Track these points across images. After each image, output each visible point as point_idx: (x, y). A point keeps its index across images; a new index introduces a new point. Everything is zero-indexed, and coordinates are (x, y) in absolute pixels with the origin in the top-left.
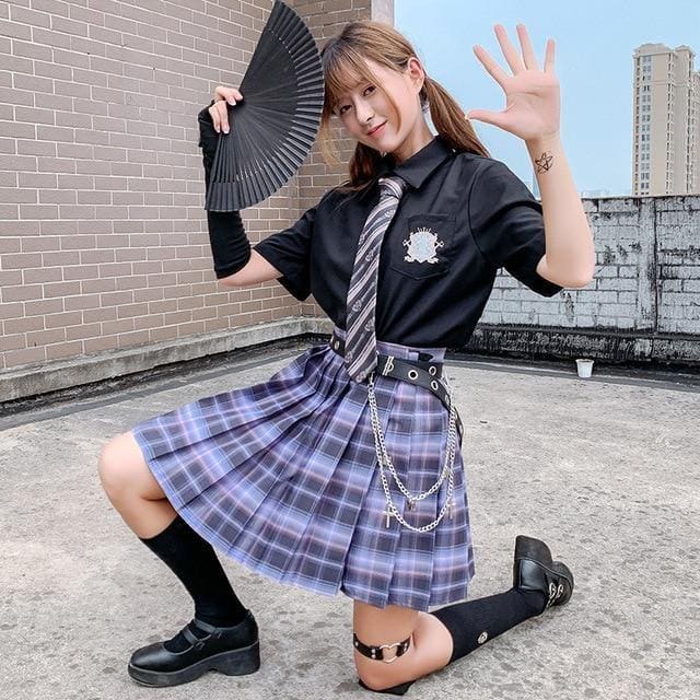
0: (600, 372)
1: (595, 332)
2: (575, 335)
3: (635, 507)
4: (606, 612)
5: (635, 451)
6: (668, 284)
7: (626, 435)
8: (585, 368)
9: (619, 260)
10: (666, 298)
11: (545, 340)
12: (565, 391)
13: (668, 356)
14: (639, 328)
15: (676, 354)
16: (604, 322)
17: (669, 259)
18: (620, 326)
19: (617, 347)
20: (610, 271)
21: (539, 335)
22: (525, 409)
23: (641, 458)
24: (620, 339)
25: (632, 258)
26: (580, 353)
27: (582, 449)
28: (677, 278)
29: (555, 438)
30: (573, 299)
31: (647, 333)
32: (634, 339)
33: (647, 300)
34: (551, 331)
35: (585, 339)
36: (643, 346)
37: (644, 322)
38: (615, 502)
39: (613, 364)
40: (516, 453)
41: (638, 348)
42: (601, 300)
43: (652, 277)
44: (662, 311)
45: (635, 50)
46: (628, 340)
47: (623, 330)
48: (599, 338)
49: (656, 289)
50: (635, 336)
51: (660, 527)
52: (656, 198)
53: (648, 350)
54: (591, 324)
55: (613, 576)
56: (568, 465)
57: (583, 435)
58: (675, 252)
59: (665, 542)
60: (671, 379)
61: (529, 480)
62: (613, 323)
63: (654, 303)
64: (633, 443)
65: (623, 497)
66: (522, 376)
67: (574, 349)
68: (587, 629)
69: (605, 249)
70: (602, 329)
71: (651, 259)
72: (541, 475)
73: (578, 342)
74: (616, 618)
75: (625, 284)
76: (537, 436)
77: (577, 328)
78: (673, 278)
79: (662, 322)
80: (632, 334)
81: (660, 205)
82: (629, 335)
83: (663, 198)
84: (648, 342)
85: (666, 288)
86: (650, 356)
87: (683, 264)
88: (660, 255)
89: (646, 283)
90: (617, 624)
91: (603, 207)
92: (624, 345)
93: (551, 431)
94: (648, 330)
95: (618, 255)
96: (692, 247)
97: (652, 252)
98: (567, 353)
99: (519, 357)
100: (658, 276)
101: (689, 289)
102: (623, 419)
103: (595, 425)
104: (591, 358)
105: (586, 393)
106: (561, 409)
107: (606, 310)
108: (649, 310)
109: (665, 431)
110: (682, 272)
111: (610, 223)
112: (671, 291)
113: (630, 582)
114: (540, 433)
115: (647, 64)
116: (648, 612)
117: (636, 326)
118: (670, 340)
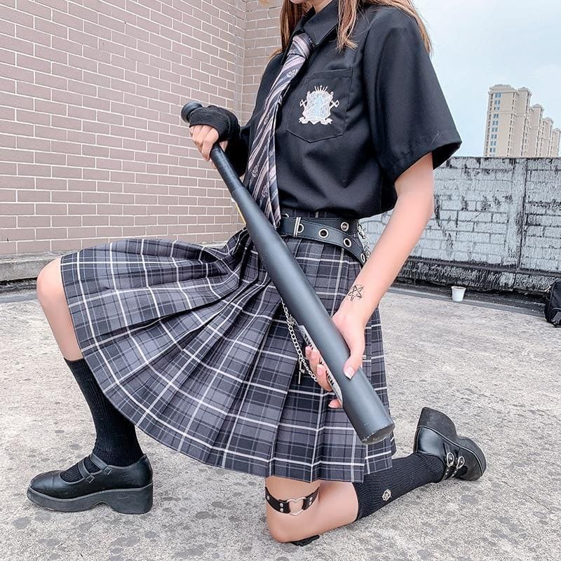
0: (470, 298)
1: (469, 265)
2: (452, 267)
3: (514, 411)
4: (501, 520)
5: (506, 361)
6: (532, 230)
7: (496, 346)
8: (459, 293)
9: (494, 208)
10: (529, 241)
11: (425, 269)
12: (442, 310)
13: (527, 288)
14: (505, 264)
15: (534, 287)
16: (477, 258)
17: (534, 209)
18: (490, 262)
19: (485, 278)
20: (485, 217)
21: (420, 265)
22: (411, 321)
23: (512, 367)
24: (489, 272)
25: (504, 207)
26: (454, 282)
27: (461, 356)
28: (539, 225)
29: (437, 345)
30: (453, 238)
31: (512, 268)
32: (500, 272)
33: (513, 242)
34: (432, 262)
35: (460, 270)
36: (507, 279)
37: (509, 259)
38: (495, 404)
39: (481, 292)
40: (404, 356)
41: (503, 280)
42: (476, 239)
43: (519, 223)
44: (525, 251)
45: (490, 89)
46: (496, 272)
47: (492, 265)
48: (472, 270)
49: (522, 232)
50: (501, 270)
51: (539, 431)
52: (528, 159)
53: (511, 282)
54: (466, 259)
55: (504, 480)
56: (449, 369)
57: (461, 345)
58: (540, 204)
59: (547, 446)
60: (527, 307)
61: (417, 380)
62: (484, 259)
63: (519, 244)
64: (503, 354)
65: (502, 400)
66: (407, 296)
67: (450, 278)
68: (485, 539)
69: (482, 199)
70: (474, 263)
71: (520, 208)
72: (427, 376)
73: (455, 272)
74: (513, 528)
75: (497, 228)
76: (422, 343)
77: (454, 262)
78: (536, 225)
79: (524, 260)
80: (499, 269)
81: (531, 165)
82: (496, 269)
83: (535, 159)
84: (512, 275)
85: (530, 233)
86: (512, 287)
87: (546, 214)
88: (527, 205)
89: (514, 228)
90: (516, 535)
91: (484, 164)
92: (491, 277)
93: (433, 340)
94: (512, 266)
95: (493, 204)
96: (554, 201)
97: (521, 203)
98: (444, 281)
99: (404, 282)
100: (525, 223)
101: (549, 235)
102: (492, 334)
103: (470, 338)
104: (464, 286)
105: (459, 313)
106: (439, 323)
107: (479, 248)
108: (514, 249)
109: (529, 347)
110: (544, 220)
111: (489, 177)
112: (534, 235)
113: (522, 486)
114: (424, 341)
115: (497, 99)
116: (546, 523)
117: (502, 262)
118: (530, 275)
